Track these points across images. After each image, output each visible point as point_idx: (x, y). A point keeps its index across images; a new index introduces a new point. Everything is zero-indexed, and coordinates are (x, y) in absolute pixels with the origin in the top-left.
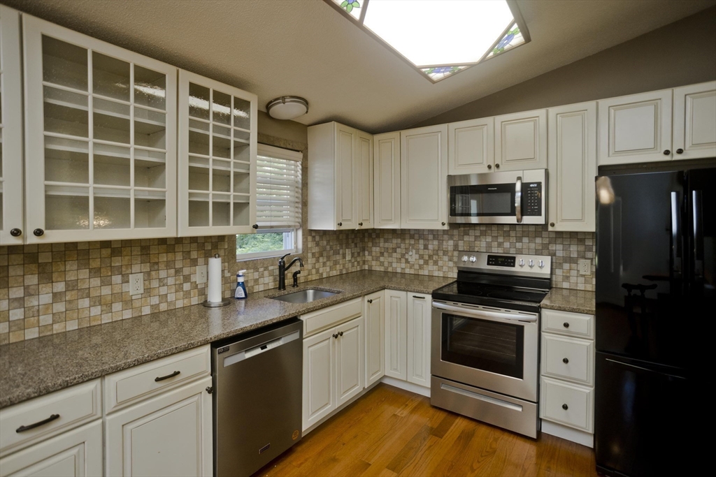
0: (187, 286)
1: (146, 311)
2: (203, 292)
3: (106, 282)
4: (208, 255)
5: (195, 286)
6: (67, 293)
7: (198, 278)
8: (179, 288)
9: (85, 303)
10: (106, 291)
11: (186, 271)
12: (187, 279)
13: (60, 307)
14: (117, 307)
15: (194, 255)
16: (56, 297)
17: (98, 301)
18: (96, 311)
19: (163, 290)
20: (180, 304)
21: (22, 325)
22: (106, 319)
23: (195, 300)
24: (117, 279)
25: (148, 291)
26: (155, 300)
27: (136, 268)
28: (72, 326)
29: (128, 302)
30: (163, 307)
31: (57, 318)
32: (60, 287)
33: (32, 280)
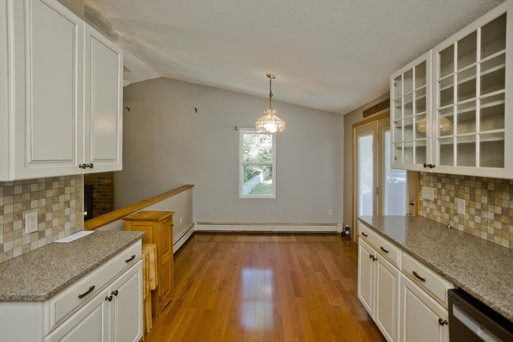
6: (503, 217)
13: (498, 225)
32: (498, 210)
33: (485, 200)
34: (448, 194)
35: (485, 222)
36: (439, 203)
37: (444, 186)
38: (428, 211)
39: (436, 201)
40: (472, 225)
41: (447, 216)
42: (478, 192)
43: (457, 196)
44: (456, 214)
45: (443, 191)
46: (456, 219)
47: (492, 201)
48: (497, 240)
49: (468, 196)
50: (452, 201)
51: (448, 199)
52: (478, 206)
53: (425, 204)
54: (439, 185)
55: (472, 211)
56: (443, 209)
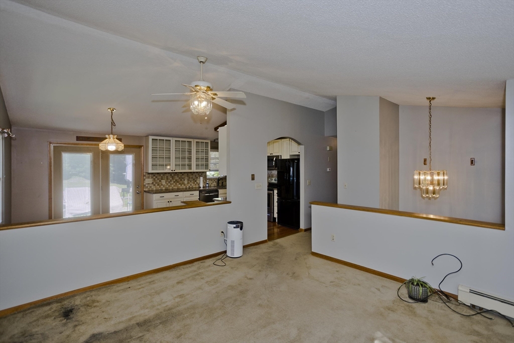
0: (195, 183)
1: (188, 187)
2: (199, 185)
3: (181, 180)
4: (200, 176)
5: (197, 183)
7: (198, 181)
8: (194, 183)
9: (178, 184)
10: (181, 182)
11: (195, 179)
12: (196, 181)
13: (174, 184)
14: (183, 185)
15: (197, 176)
16: (174, 182)
17: (180, 184)
18: (180, 185)
19: (191, 183)
20: (194, 186)
21: (169, 186)
22: (181, 187)
23: (197, 186)
24: (183, 180)
25: (188, 183)
26: (189, 185)
27: (186, 178)
28: (176, 188)
29: (185, 185)
30: (191, 187)
31: (174, 186)
32: (174, 180)
33: (171, 179)
34: (158, 179)
35: (171, 184)
36: (154, 183)
37: (156, 177)
38: (149, 187)
39: (153, 183)
40: (167, 186)
41: (158, 187)
42: (169, 177)
43: (162, 179)
44: (162, 185)
45: (156, 179)
46: (162, 186)
47: (173, 179)
48: (174, 188)
49: (166, 179)
50: (160, 181)
51: (158, 181)
52: (169, 181)
53: (147, 185)
54: (154, 177)
55: (167, 182)
56: (156, 185)
